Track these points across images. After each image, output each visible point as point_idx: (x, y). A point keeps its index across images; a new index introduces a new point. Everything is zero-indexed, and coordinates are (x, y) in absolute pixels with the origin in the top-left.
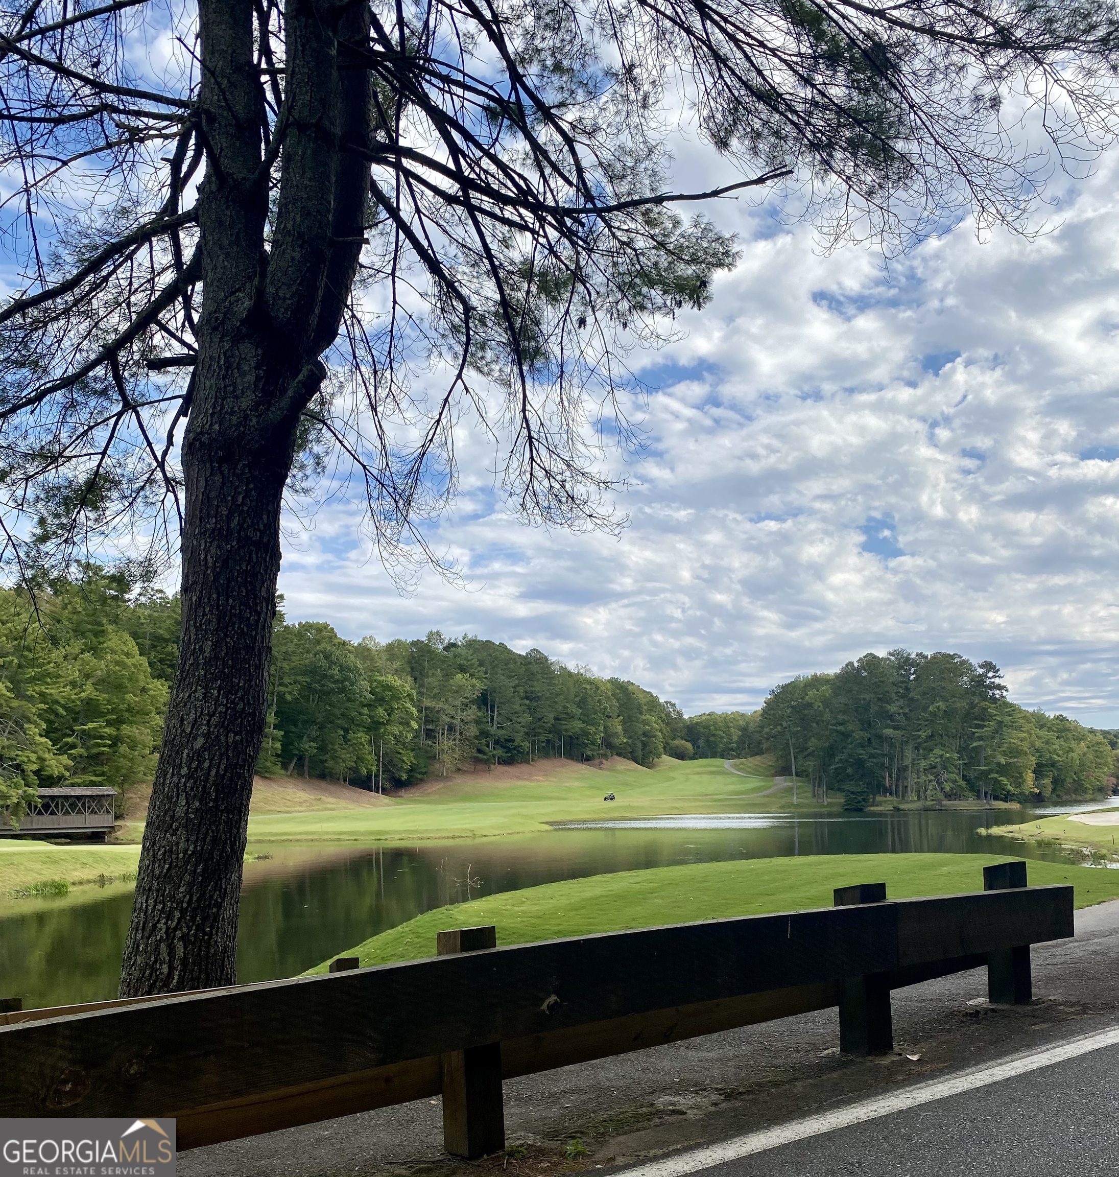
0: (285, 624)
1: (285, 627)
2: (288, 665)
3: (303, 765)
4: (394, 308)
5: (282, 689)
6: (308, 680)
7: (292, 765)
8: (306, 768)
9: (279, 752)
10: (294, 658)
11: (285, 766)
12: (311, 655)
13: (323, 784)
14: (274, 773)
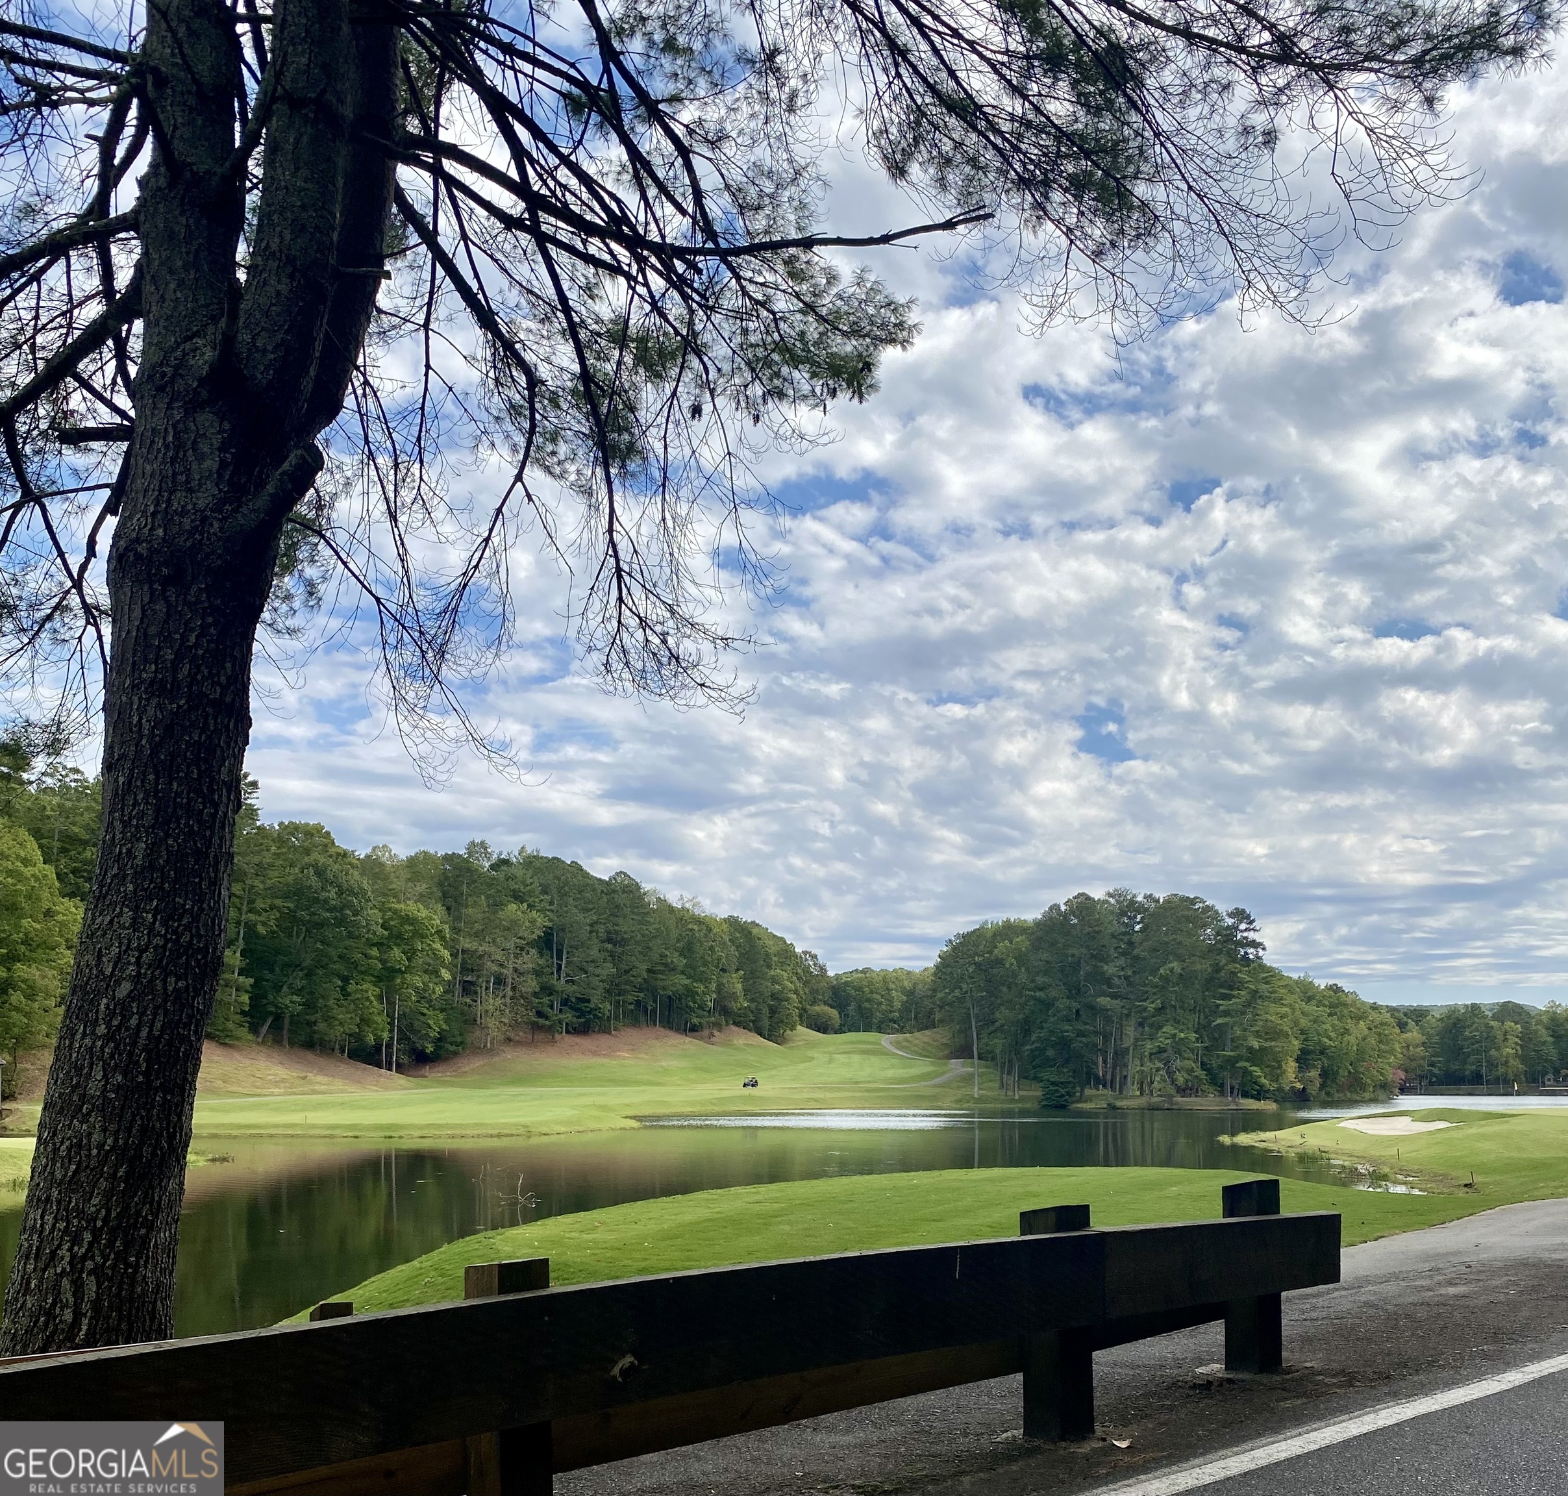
0: (258, 823)
1: (258, 828)
2: (263, 882)
3: (281, 1028)
4: (426, 374)
5: (252, 917)
6: (291, 905)
7: (266, 1027)
8: (285, 1032)
9: (247, 1009)
10: (271, 873)
11: (254, 1029)
12: (297, 870)
13: (310, 1056)
14: (239, 1039)
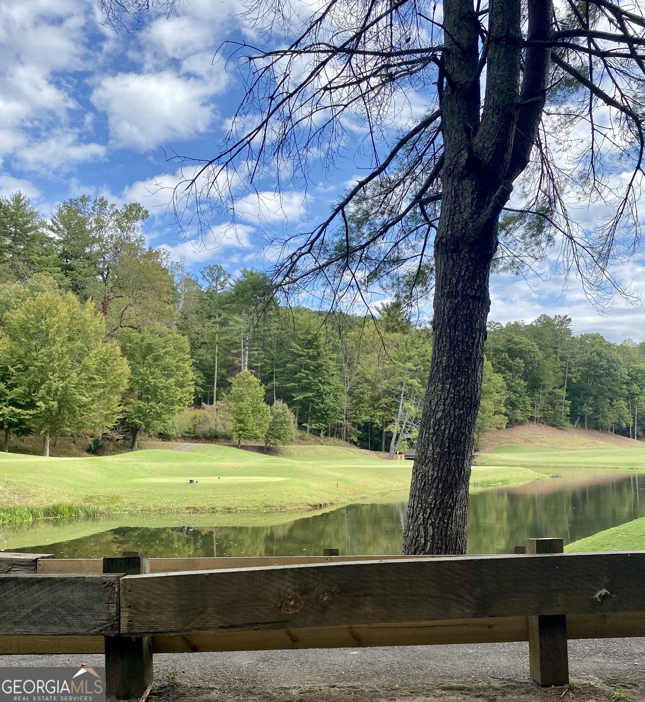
0: (572, 336)
1: (572, 338)
2: (574, 360)
3: (584, 421)
4: (593, 132)
5: (570, 375)
6: (587, 369)
7: (577, 421)
8: (586, 423)
9: (569, 414)
10: (577, 356)
11: (572, 422)
12: (589, 354)
13: (597, 432)
14: (565, 426)
